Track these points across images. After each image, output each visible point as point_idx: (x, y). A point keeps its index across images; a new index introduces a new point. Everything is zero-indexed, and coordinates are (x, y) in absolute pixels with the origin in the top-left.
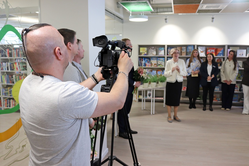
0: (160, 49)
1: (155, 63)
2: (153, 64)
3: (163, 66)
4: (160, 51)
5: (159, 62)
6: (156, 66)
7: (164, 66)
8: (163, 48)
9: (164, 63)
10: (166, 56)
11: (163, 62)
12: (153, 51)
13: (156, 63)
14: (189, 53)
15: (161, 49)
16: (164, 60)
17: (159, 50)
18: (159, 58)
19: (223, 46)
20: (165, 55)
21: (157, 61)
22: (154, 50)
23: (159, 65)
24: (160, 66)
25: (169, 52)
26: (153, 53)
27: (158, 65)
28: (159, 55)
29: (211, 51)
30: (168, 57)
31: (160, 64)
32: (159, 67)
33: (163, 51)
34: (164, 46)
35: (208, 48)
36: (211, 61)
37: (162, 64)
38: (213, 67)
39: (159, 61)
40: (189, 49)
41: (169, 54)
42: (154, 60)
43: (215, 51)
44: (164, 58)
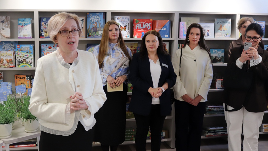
0: (20, 22)
1: (9, 59)
2: (5, 62)
3: (30, 65)
4: (22, 27)
5: (21, 55)
6: (11, 65)
7: (32, 64)
8: (28, 20)
9: (32, 57)
10: (37, 40)
11: (29, 54)
12: (4, 28)
13: (12, 58)
14: (92, 30)
15: (23, 23)
16: (32, 51)
17: (19, 24)
18: (17, 46)
19: (168, 16)
20: (33, 37)
21: (14, 53)
22: (6, 24)
23: (21, 62)
24: (22, 65)
25: (44, 30)
26: (3, 32)
27: (17, 63)
28: (19, 38)
29: (142, 26)
30: (41, 43)
31: (21, 59)
32: (20, 67)
33: (29, 27)
34: (30, 14)
35: (135, 20)
36: (155, 52)
37: (27, 60)
38: (162, 67)
39: (20, 52)
40: (93, 22)
41: (44, 34)
42: (7, 50)
43: (150, 25)
44: (32, 46)
